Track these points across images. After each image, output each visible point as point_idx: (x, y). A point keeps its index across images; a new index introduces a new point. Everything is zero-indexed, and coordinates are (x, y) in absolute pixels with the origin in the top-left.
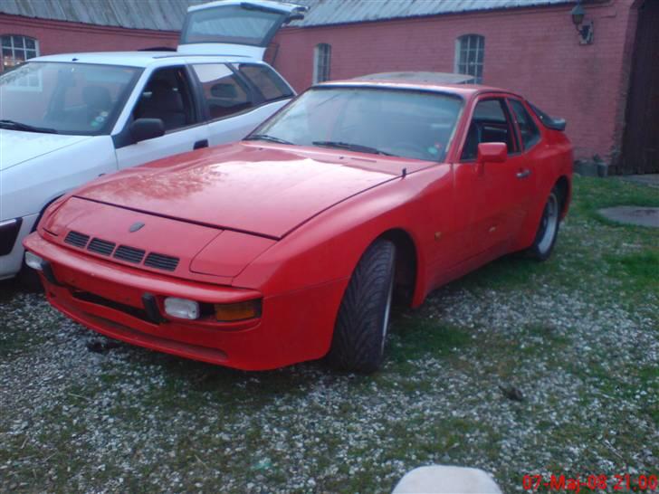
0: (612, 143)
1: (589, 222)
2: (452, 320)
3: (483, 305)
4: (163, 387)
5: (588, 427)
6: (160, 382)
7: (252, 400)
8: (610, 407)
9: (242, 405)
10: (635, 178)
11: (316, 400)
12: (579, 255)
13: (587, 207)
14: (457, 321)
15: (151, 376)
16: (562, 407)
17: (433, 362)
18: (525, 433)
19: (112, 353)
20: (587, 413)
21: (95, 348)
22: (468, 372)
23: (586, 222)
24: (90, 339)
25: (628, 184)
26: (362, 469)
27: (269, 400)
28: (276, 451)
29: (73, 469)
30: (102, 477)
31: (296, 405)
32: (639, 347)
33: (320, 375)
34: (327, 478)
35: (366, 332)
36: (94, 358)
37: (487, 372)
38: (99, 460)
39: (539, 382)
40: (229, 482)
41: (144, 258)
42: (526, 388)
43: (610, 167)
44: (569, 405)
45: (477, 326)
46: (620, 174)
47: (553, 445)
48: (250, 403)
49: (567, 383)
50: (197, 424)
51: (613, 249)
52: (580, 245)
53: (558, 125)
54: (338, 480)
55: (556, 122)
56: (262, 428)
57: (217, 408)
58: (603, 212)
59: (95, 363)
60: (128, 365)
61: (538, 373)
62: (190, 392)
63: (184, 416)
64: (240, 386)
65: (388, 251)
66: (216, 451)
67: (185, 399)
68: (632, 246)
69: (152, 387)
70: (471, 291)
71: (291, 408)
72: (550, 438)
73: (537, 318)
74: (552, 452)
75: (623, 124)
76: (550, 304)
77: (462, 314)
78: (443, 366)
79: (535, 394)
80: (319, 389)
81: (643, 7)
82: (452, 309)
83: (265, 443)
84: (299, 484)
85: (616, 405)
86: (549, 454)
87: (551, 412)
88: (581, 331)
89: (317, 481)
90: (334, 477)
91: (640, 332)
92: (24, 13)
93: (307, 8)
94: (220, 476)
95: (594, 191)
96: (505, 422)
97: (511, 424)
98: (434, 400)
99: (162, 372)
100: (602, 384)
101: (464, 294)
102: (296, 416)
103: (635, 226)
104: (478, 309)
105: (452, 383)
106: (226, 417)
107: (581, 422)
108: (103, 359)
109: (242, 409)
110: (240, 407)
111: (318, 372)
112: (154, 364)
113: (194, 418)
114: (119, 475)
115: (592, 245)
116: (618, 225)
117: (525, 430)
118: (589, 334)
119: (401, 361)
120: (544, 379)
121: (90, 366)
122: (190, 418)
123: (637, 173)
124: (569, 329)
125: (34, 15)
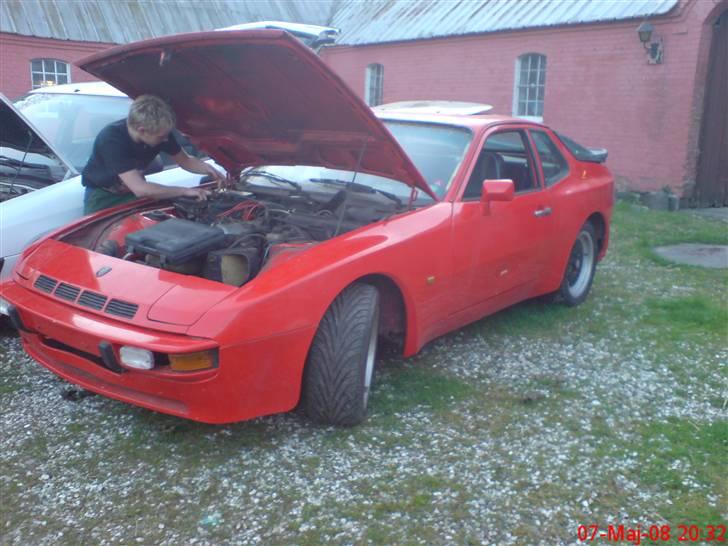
0: (683, 174)
1: (642, 261)
2: (456, 370)
3: (496, 353)
4: (129, 438)
5: (569, 488)
6: (126, 432)
7: (218, 452)
8: (600, 467)
9: (205, 458)
10: (710, 212)
11: (286, 455)
12: (620, 299)
13: (645, 244)
14: (461, 372)
15: (120, 426)
16: (548, 466)
17: (422, 417)
18: (499, 494)
19: (86, 401)
20: (574, 473)
21: (69, 396)
22: (457, 427)
23: (638, 261)
24: (67, 387)
25: (700, 219)
26: (313, 527)
27: (237, 453)
28: (229, 507)
29: (13, 524)
30: (41, 531)
31: (263, 459)
32: (654, 403)
33: (297, 428)
34: (274, 536)
35: (346, 383)
36: (67, 406)
37: (478, 427)
38: (43, 514)
39: (531, 439)
40: (171, 537)
41: (106, 304)
42: (515, 446)
43: (682, 199)
44: (556, 464)
45: (481, 377)
46: (694, 207)
47: (525, 507)
48: (215, 456)
49: (562, 440)
50: (155, 476)
51: (660, 293)
52: (625, 288)
53: (595, 156)
54: (285, 537)
55: (596, 153)
56: (220, 482)
57: (180, 461)
58: (661, 251)
59: (66, 412)
60: (100, 414)
61: (532, 428)
62: (156, 444)
63: (144, 468)
64: (209, 437)
65: (369, 296)
66: (167, 506)
67: (149, 451)
68: (683, 288)
69: (118, 438)
70: (487, 339)
71: (256, 462)
72: (525, 499)
73: (551, 369)
74: (521, 513)
75: (697, 151)
76: (570, 354)
77: (470, 363)
78: (431, 420)
79: (523, 451)
80: (291, 441)
81: (717, 23)
82: (460, 357)
83: (220, 498)
84: (243, 540)
85: (607, 465)
86: (518, 517)
87: (534, 471)
88: (595, 384)
89: (263, 538)
90: (281, 535)
91: (659, 385)
92: (56, 35)
93: (337, 31)
94: (164, 530)
95: (658, 227)
96: (481, 482)
97: (486, 483)
98: (410, 456)
99: (132, 422)
100: (599, 442)
101: (478, 341)
102: (259, 470)
103: (692, 266)
104: (489, 358)
105: (436, 438)
106: (187, 470)
107: (565, 482)
108: (75, 407)
109: (204, 463)
110: (202, 460)
111: (296, 425)
112: (125, 413)
113: (153, 470)
114: (59, 529)
115: (638, 289)
116: (674, 265)
117: (500, 490)
118: (602, 387)
119: (388, 413)
120: (537, 436)
121: (60, 414)
122: (149, 470)
123: (713, 206)
124: (582, 381)
125: (67, 37)
